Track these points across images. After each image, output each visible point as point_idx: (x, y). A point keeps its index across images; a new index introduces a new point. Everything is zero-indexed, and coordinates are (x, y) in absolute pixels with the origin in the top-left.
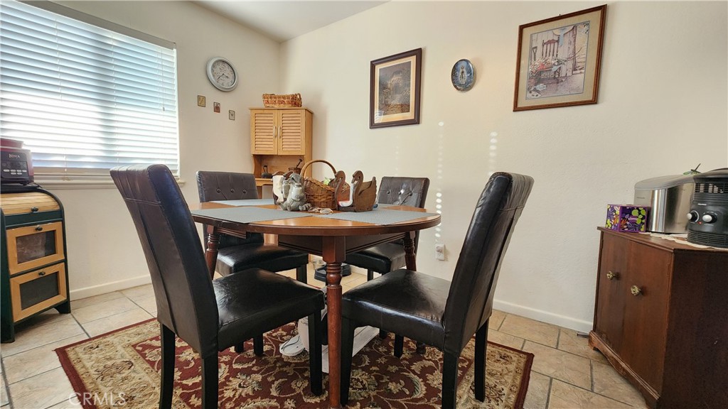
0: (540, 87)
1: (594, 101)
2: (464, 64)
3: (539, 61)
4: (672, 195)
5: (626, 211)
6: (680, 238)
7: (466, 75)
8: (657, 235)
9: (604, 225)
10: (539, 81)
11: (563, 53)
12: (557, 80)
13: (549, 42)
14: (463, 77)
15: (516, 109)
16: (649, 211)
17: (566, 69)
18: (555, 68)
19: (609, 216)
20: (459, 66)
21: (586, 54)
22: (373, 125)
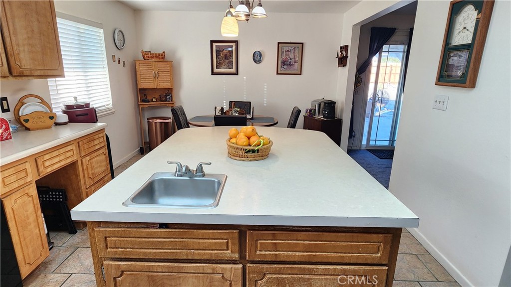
0: (285, 67)
1: (300, 74)
2: (258, 52)
3: (284, 57)
4: (320, 105)
5: (310, 110)
6: (321, 117)
7: (259, 57)
8: (317, 117)
9: (305, 115)
10: (285, 65)
11: (292, 56)
12: (290, 65)
13: (287, 51)
14: (257, 58)
15: (277, 74)
16: (315, 110)
17: (293, 61)
18: (289, 61)
19: (306, 112)
20: (256, 53)
21: (298, 58)
22: (213, 73)
